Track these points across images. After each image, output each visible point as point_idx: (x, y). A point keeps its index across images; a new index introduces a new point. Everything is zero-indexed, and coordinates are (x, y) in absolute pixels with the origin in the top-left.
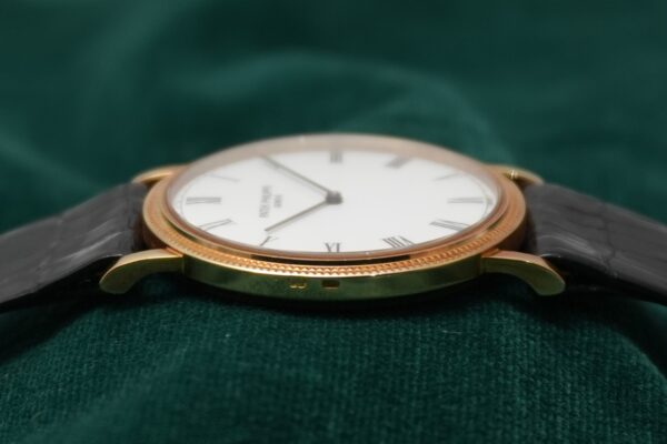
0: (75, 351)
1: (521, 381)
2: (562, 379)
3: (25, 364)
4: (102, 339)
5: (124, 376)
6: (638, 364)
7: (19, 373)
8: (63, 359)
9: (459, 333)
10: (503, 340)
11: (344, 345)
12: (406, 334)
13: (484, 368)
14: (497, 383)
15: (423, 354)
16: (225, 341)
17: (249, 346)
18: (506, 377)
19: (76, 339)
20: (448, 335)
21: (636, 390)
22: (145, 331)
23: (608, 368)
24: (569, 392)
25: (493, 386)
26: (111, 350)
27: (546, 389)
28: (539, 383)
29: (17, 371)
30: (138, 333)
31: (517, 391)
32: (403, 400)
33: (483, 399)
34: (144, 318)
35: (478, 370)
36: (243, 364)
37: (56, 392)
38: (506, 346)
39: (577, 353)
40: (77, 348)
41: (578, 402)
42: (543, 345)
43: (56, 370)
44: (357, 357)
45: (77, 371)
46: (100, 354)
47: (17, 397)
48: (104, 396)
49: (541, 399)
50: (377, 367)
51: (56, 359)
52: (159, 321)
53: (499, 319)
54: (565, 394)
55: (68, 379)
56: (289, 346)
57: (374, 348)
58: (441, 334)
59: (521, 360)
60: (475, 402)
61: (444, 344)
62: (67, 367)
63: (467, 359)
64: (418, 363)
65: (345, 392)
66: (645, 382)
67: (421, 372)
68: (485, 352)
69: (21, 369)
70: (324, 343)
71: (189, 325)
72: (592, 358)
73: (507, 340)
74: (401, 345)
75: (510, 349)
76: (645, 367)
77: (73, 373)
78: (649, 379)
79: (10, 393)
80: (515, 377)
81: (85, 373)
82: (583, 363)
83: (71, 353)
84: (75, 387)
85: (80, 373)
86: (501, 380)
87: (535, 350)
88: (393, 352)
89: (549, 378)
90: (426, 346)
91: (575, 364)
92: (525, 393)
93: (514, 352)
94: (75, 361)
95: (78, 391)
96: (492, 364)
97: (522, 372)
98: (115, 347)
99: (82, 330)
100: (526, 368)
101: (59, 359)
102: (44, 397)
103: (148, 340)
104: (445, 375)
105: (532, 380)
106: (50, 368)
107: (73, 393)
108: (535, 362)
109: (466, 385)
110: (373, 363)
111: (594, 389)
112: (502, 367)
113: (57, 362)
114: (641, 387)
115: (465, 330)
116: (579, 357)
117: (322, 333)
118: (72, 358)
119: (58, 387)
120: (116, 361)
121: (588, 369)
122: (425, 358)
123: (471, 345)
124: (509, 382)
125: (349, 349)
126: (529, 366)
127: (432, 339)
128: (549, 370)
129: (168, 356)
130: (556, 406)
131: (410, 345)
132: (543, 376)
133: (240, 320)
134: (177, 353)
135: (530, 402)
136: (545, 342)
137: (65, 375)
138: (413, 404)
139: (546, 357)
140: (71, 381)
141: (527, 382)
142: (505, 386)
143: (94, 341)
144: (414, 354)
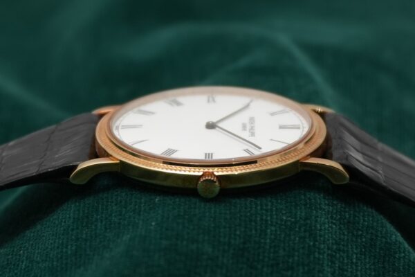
0: (62, 237)
1: (328, 255)
2: (351, 252)
3: (32, 244)
4: (77, 228)
5: (94, 255)
6: (396, 241)
7: (29, 251)
8: (55, 242)
9: (293, 220)
10: (318, 226)
11: (225, 227)
12: (262, 219)
13: (307, 245)
14: (315, 258)
15: (271, 234)
16: (152, 228)
17: (167, 229)
18: (319, 253)
19: (62, 229)
20: (286, 221)
21: (395, 257)
22: (104, 223)
23: (378, 243)
24: (354, 260)
25: (312, 259)
26: (84, 236)
27: (341, 260)
28: (338, 255)
29: (28, 249)
30: (99, 224)
31: (326, 262)
32: (259, 266)
33: (306, 268)
34: (102, 213)
35: (303, 248)
36: (165, 243)
37: (53, 265)
38: (320, 230)
39: (360, 233)
40: (63, 235)
41: (360, 268)
42: (340, 229)
43: (51, 249)
44: (233, 236)
45: (64, 250)
46: (77, 239)
47: (28, 266)
48: (82, 268)
49: (339, 267)
50: (244, 243)
51: (51, 241)
52: (111, 215)
53: (317, 212)
54: (352, 263)
55: (59, 256)
56: (191, 227)
57: (243, 229)
58: (282, 220)
59: (328, 240)
60: (301, 271)
61: (283, 227)
62: (58, 248)
63: (297, 239)
64: (268, 241)
65: (225, 261)
66: (400, 252)
67: (270, 247)
68: (307, 234)
69: (30, 248)
70: (213, 225)
71: (130, 217)
72: (369, 236)
73: (320, 226)
74: (258, 227)
75: (322, 233)
76: (400, 243)
77: (62, 252)
78: (402, 251)
79: (24, 264)
80: (324, 252)
81: (69, 252)
82: (364, 240)
83: (60, 238)
84: (64, 262)
85: (66, 252)
86: (317, 255)
87: (336, 232)
88: (254, 232)
89: (344, 251)
90: (273, 228)
91: (359, 240)
92: (330, 264)
93: (324, 235)
94: (62, 243)
95: (66, 264)
96: (312, 243)
97: (328, 249)
98: (86, 234)
99: (65, 222)
100: (330, 245)
101: (53, 242)
102: (45, 267)
103: (106, 229)
104: (284, 250)
105: (334, 254)
106: (47, 248)
107: (63, 266)
108: (336, 241)
109: (296, 258)
110: (242, 240)
111: (369, 257)
112: (317, 246)
113: (51, 244)
114: (397, 256)
115: (296, 218)
116: (361, 235)
117: (211, 217)
118: (61, 242)
119: (53, 261)
120: (88, 244)
121: (366, 244)
122: (273, 237)
123: (300, 228)
124: (321, 257)
125: (228, 229)
126: (332, 244)
127: (277, 223)
128: (343, 245)
129: (119, 241)
130: (347, 271)
131: (264, 228)
132: (340, 250)
133: (160, 212)
134: (124, 238)
135: (332, 270)
136: (342, 226)
137: (57, 253)
138: (265, 269)
139: (342, 237)
140: (61, 258)
141: (331, 256)
142: (319, 259)
143: (73, 230)
144: (266, 235)
